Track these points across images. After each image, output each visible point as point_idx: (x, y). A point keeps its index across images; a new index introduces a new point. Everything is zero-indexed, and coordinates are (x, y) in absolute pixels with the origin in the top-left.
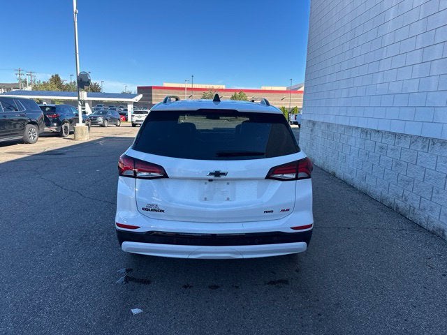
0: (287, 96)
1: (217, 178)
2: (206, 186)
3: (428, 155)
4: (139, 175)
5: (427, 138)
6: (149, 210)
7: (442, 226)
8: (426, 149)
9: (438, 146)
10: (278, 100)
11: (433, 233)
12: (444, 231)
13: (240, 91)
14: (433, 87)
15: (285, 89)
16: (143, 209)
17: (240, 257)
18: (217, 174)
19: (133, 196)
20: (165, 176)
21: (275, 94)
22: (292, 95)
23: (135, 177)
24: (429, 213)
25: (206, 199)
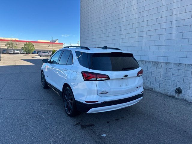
0: (51, 45)
1: (126, 77)
2: (120, 81)
3: (144, 66)
4: (98, 80)
5: (143, 61)
6: (102, 93)
7: (152, 87)
8: (143, 64)
9: (147, 63)
10: (47, 46)
11: (149, 90)
12: (152, 89)
13: (29, 42)
14: (144, 44)
15: (49, 42)
16: (100, 93)
17: (130, 105)
18: (126, 76)
19: (96, 89)
20: (109, 79)
21: (45, 44)
22: (53, 44)
23: (96, 80)
24: (146, 84)
25: (121, 86)
